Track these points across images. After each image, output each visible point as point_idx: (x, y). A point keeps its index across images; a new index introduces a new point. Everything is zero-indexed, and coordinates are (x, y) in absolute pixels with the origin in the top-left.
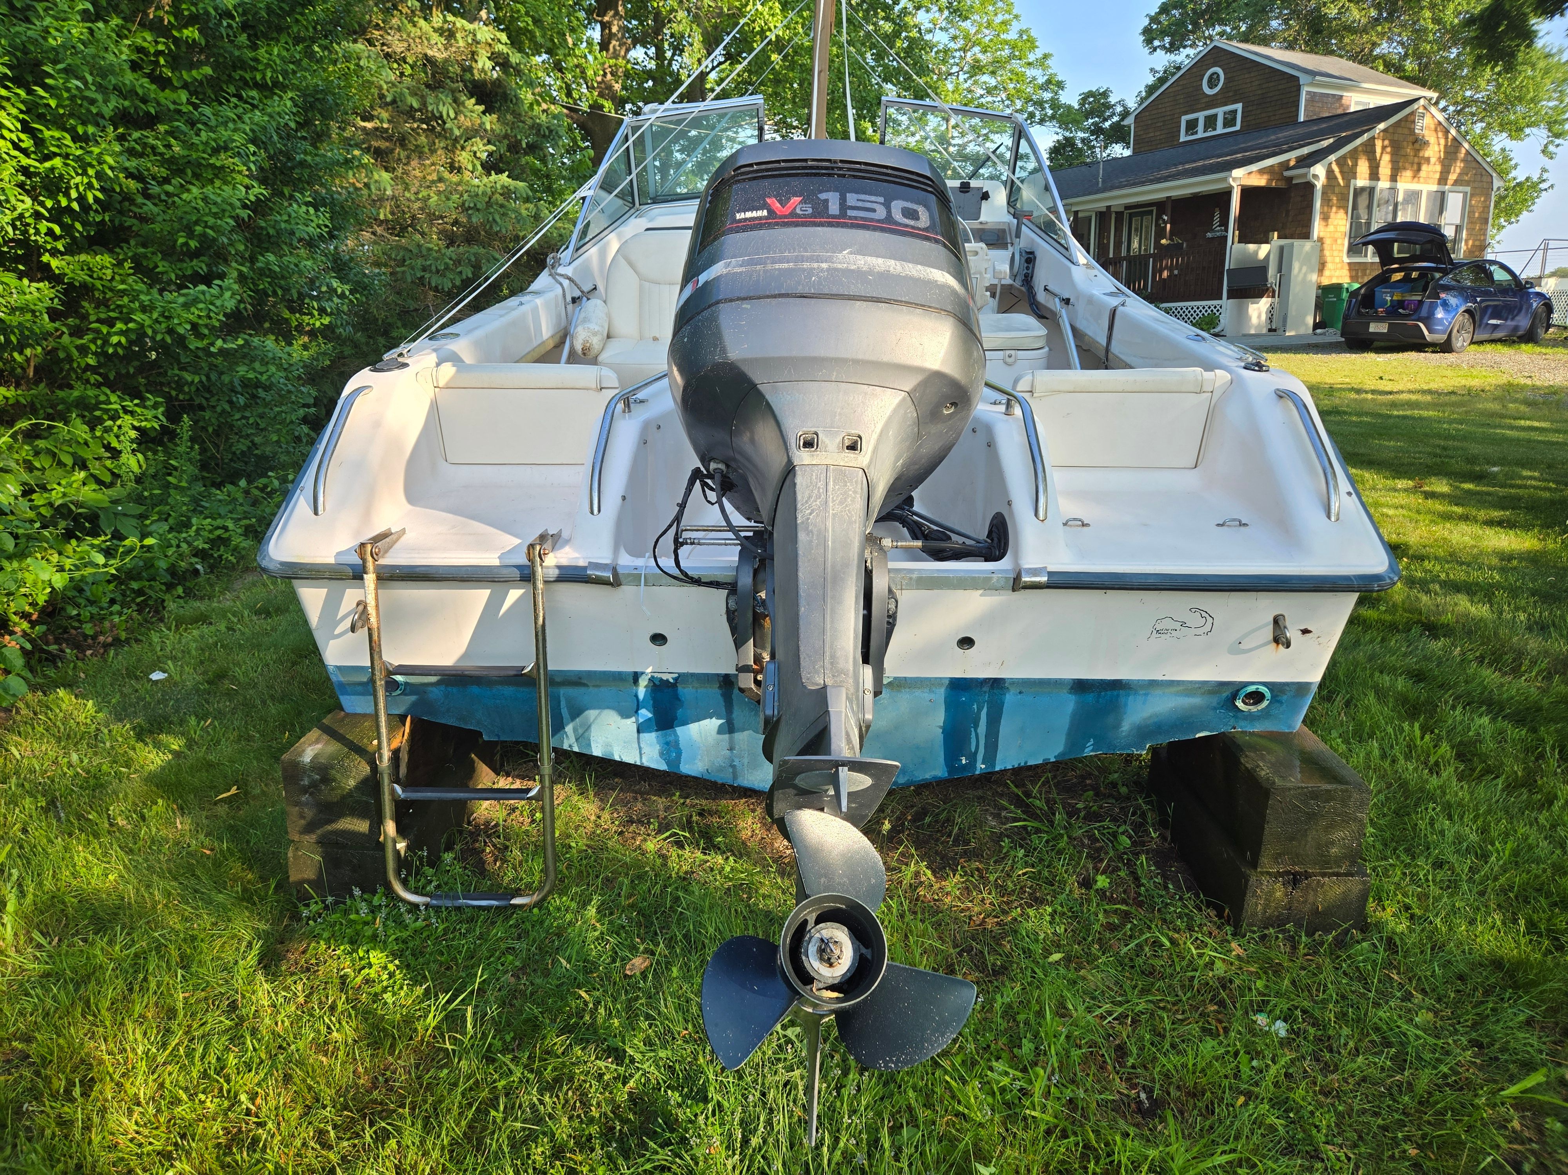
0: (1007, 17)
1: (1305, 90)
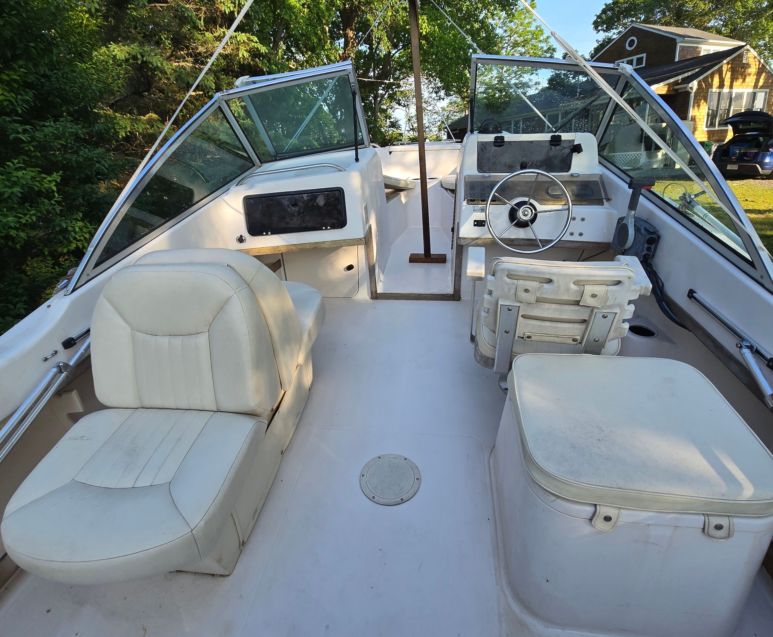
0: (530, 20)
1: (679, 45)
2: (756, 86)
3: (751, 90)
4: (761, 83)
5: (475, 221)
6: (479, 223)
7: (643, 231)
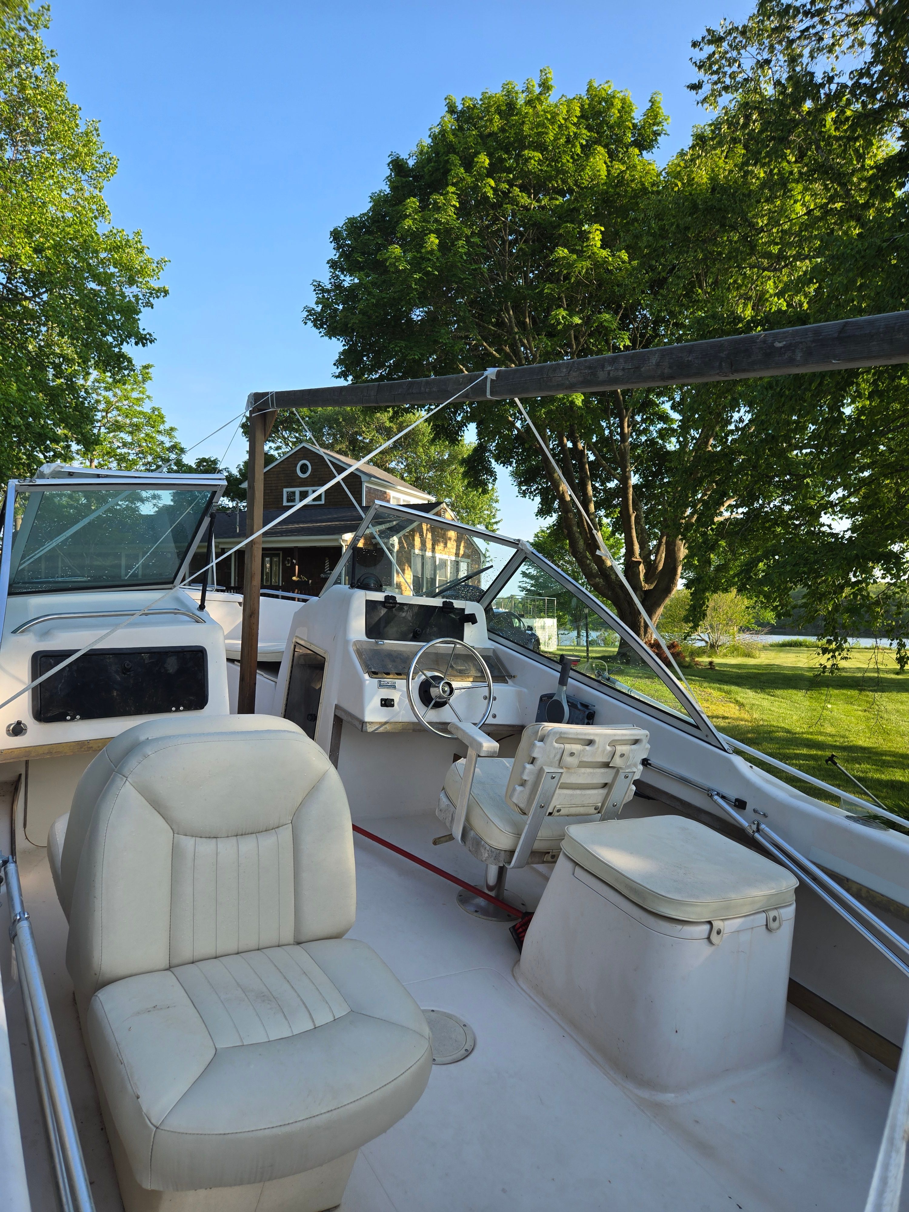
0: (141, 396)
1: (364, 485)
2: (457, 554)
3: (453, 558)
4: (462, 552)
5: (382, 700)
6: (387, 703)
7: (579, 706)
